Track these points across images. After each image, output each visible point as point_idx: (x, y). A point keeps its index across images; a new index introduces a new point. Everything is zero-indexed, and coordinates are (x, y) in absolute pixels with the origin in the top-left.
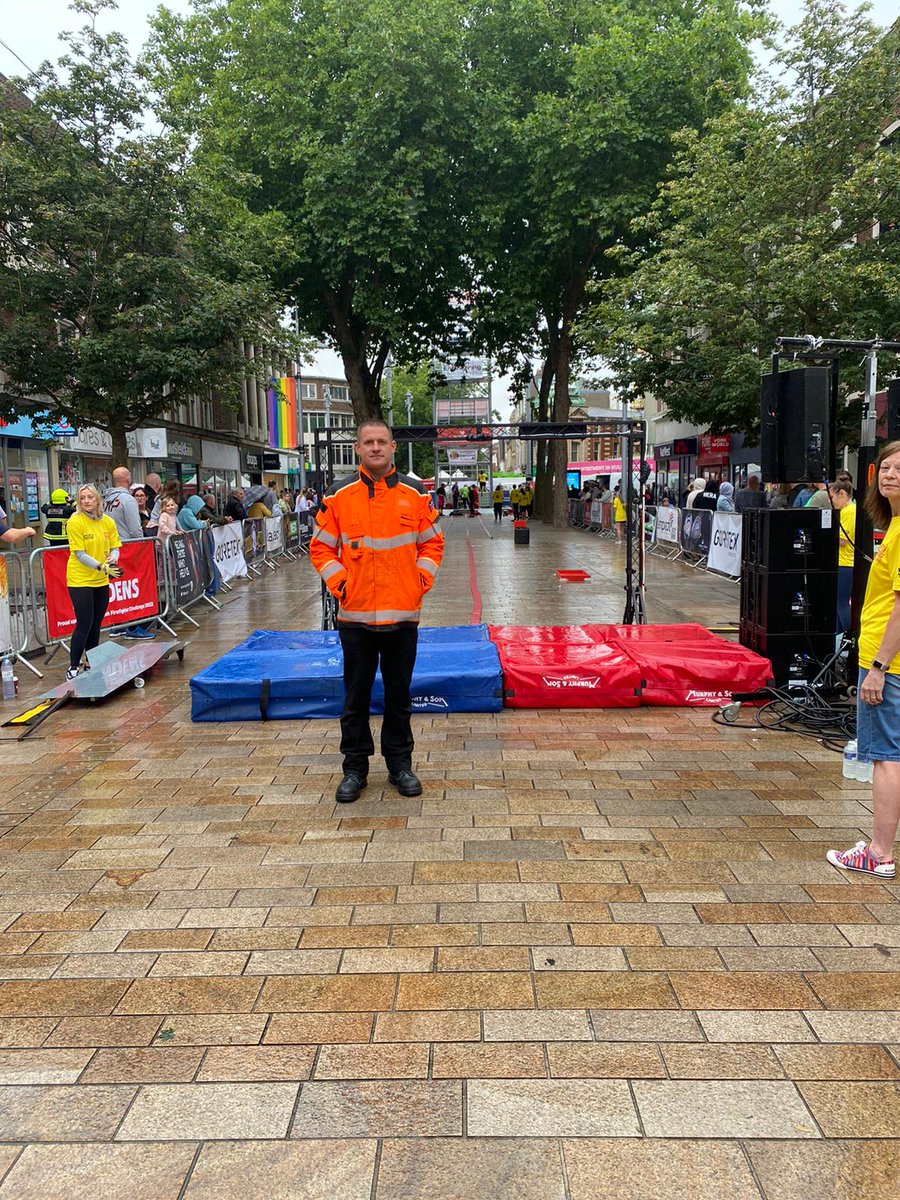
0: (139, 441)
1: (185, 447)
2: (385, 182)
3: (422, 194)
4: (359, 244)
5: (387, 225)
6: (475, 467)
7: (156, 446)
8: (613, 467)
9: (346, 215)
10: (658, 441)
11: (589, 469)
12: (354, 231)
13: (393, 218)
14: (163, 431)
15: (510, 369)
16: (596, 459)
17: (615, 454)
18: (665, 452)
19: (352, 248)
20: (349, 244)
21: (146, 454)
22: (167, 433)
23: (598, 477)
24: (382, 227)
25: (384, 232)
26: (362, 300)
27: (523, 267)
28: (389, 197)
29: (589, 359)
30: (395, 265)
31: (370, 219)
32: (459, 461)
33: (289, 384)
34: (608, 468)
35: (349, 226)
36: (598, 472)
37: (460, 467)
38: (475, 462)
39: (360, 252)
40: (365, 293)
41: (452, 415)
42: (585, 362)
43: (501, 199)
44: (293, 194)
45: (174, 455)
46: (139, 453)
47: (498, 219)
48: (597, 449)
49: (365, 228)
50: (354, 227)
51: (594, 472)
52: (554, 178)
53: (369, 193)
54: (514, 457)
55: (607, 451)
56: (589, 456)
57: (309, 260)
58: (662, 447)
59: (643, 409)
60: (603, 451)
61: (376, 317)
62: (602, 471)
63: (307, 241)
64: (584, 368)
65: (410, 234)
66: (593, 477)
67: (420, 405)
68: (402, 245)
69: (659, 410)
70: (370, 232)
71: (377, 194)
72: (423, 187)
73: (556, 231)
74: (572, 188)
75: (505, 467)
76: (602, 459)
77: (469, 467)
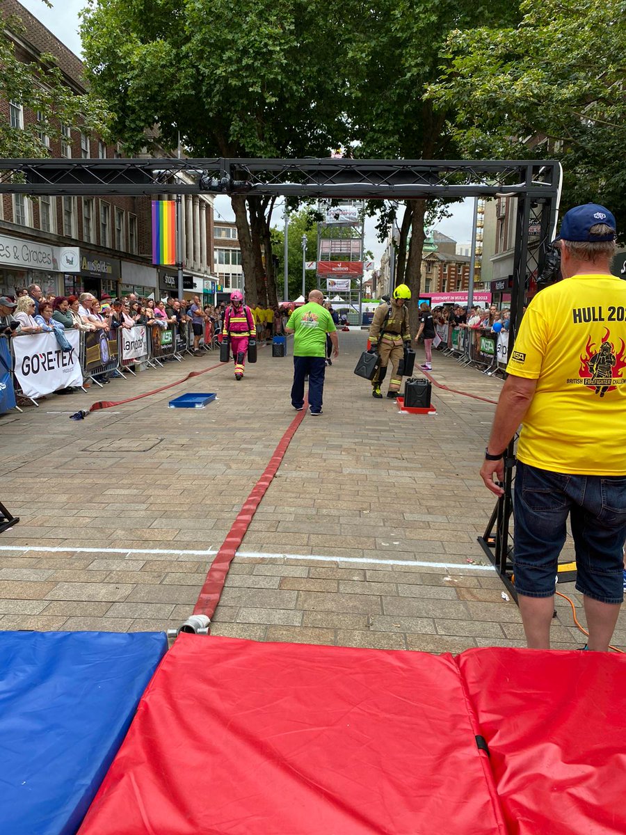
0: (55, 257)
1: (104, 265)
2: (260, 15)
3: (292, 27)
4: (235, 74)
5: (259, 57)
6: (348, 293)
7: (70, 262)
8: (456, 298)
9: (223, 45)
10: (493, 277)
11: (437, 298)
12: (230, 61)
13: (265, 50)
14: (77, 250)
15: (377, 211)
16: (443, 291)
17: (458, 288)
18: (500, 286)
19: (226, 79)
20: (224, 74)
21: (62, 269)
22: (81, 251)
23: (444, 304)
24: (255, 59)
25: (256, 64)
26: (238, 129)
27: (387, 106)
28: (262, 29)
29: (443, 207)
30: (266, 95)
31: (245, 52)
32: (335, 288)
33: (170, 207)
34: (453, 298)
35: (225, 57)
36: (445, 301)
37: (337, 293)
38: (349, 290)
39: (234, 82)
40: (241, 124)
41: (333, 251)
42: (439, 210)
43: (369, 39)
44: (181, 33)
45: (93, 271)
46: (56, 267)
47: (364, 55)
48: (444, 284)
49: (239, 61)
50: (230, 58)
51: (442, 301)
52: (417, 10)
53: (245, 26)
54: (382, 288)
55: (452, 286)
56: (438, 290)
57: (193, 92)
58: (498, 282)
59: (481, 255)
60: (449, 286)
61: (250, 146)
62: (448, 300)
63: (192, 76)
64: (439, 214)
65: (280, 66)
66: (441, 304)
67: (313, 246)
68: (272, 76)
69: (497, 252)
70: (244, 63)
71: (253, 26)
72: (293, 20)
73: (417, 65)
74: (434, 18)
75: (376, 295)
76: (448, 292)
77: (344, 293)
